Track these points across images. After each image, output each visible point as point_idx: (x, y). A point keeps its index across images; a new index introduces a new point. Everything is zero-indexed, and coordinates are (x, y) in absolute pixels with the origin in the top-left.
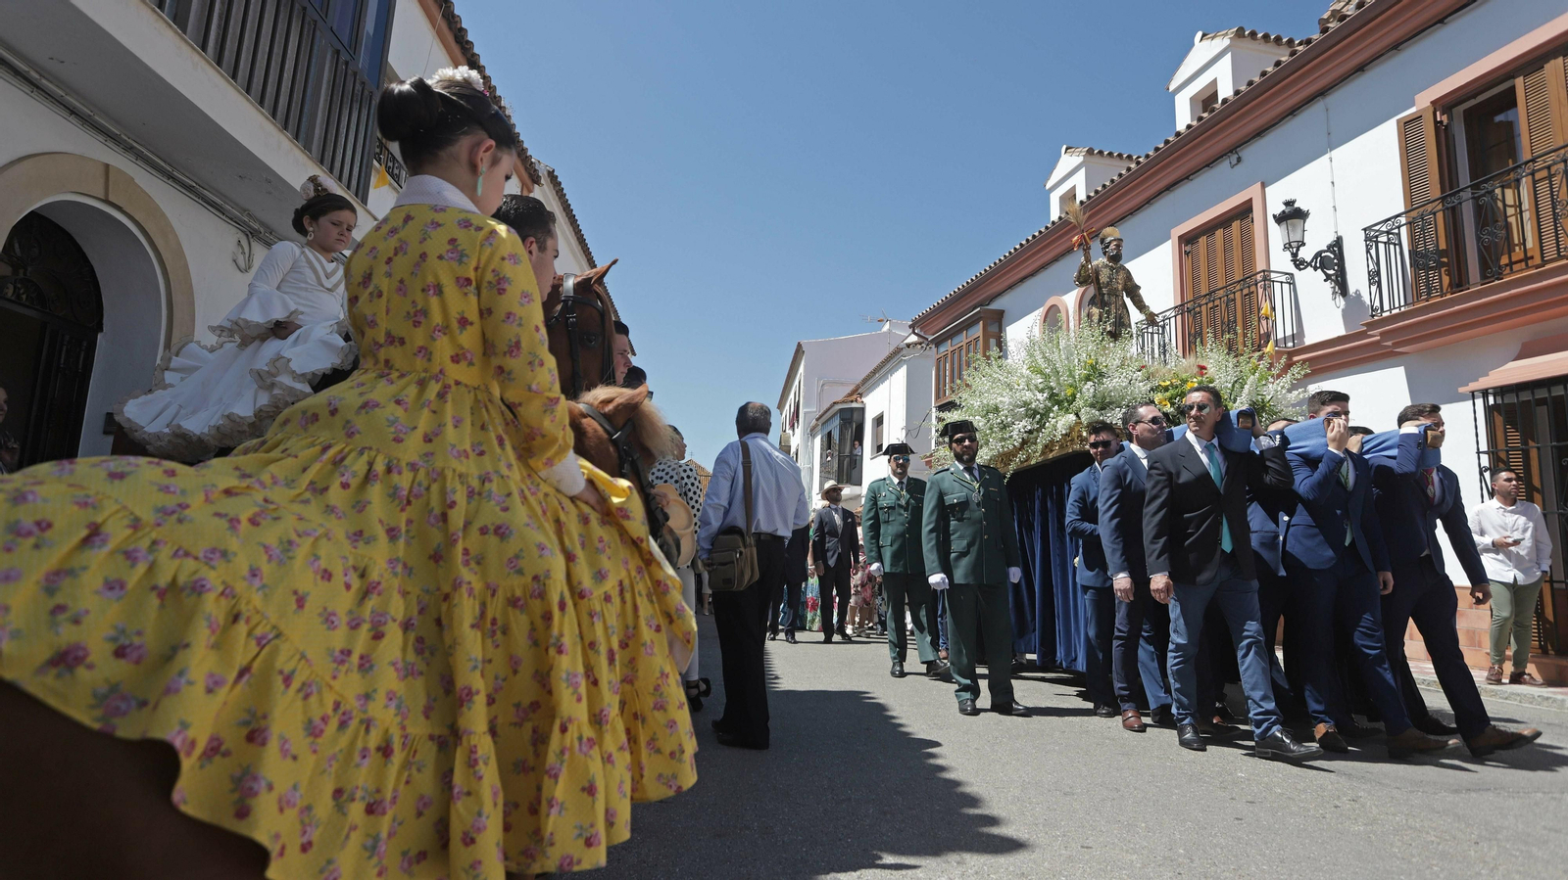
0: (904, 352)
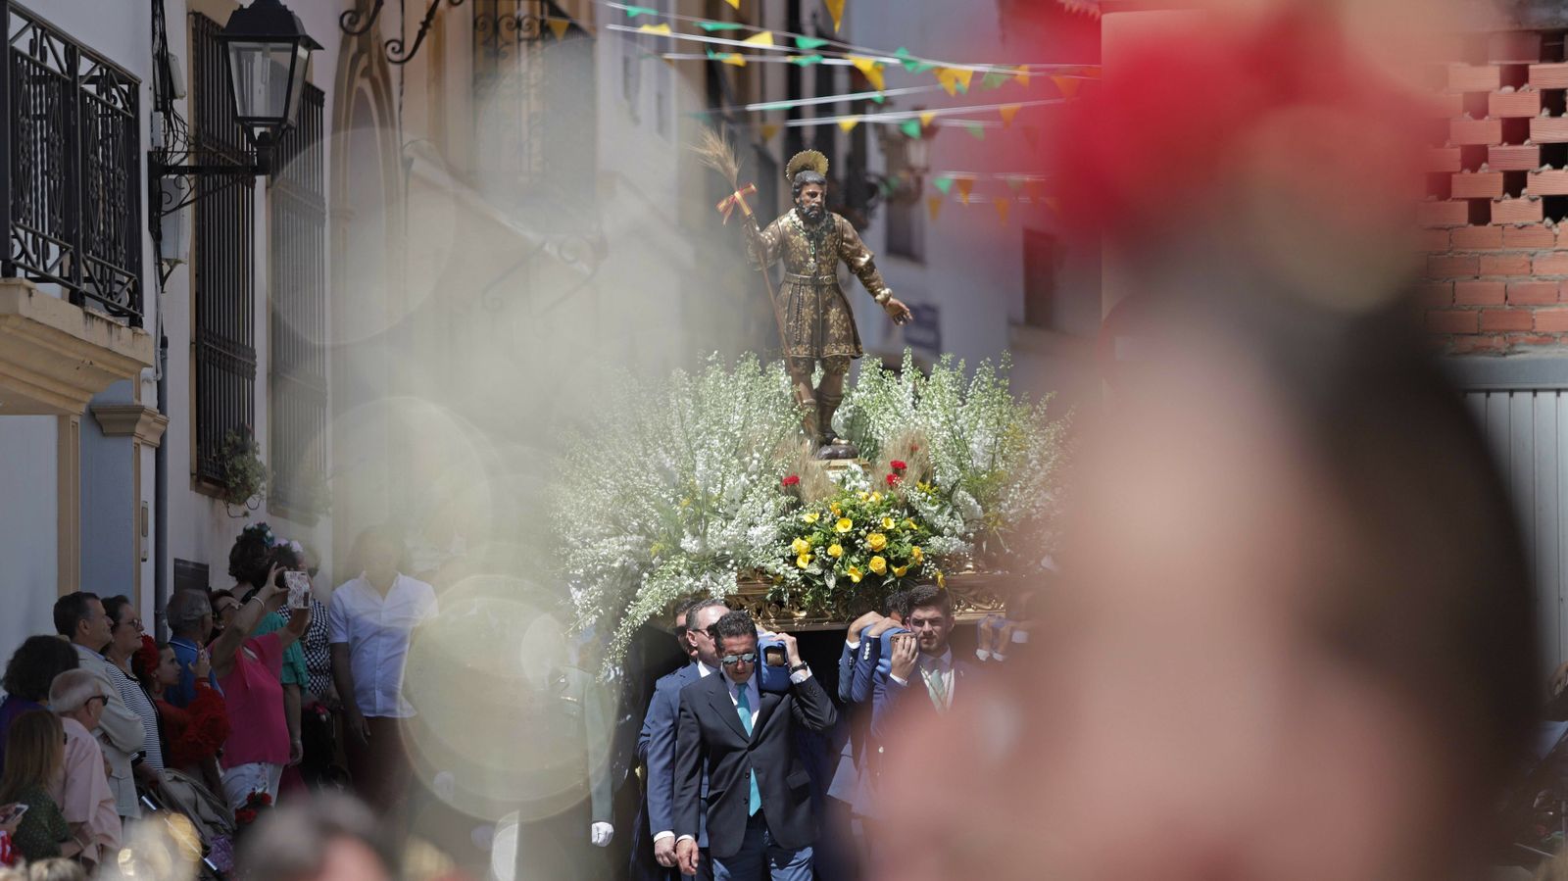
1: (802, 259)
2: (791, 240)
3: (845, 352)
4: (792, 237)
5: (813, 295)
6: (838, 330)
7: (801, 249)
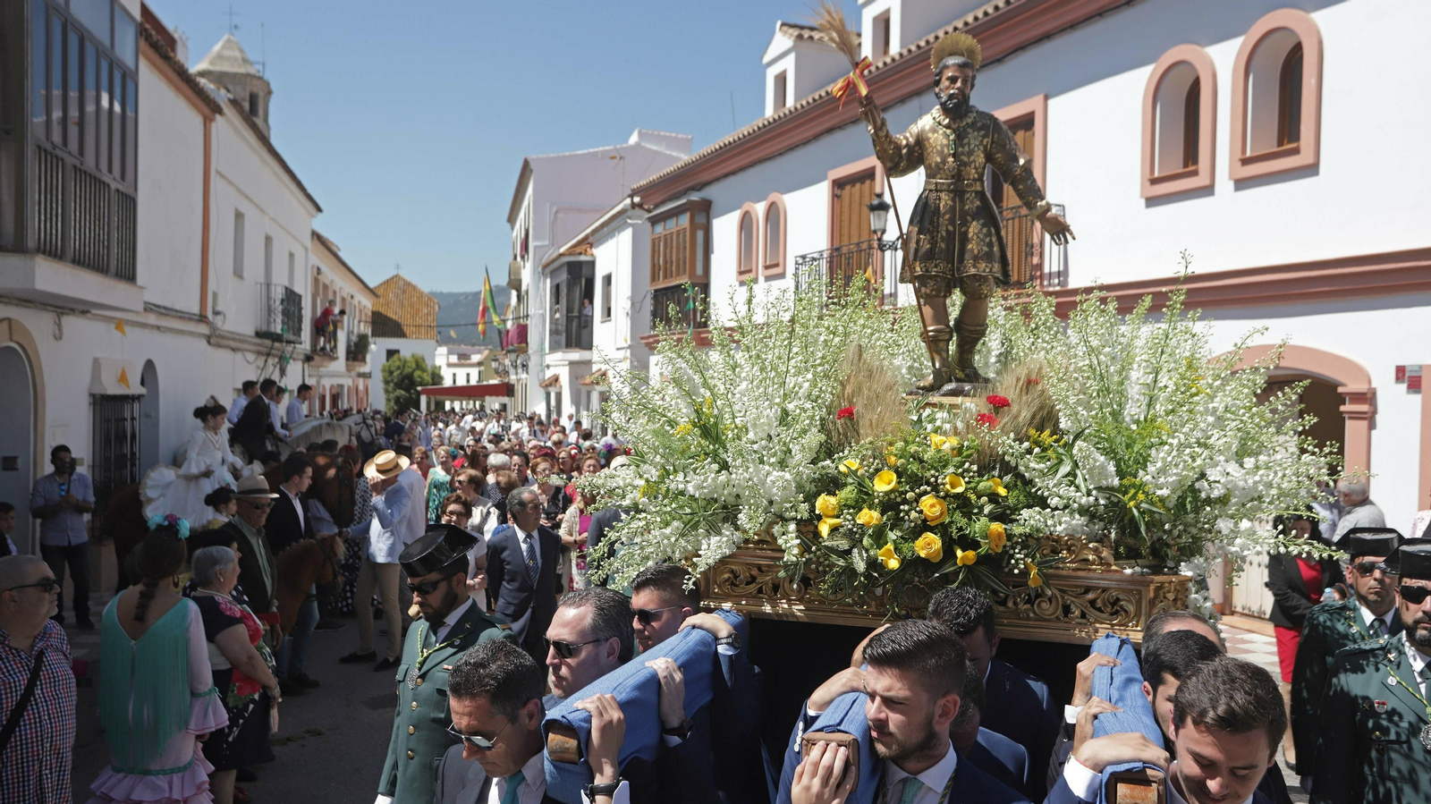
0: (629, 213)
1: (939, 160)
2: (928, 139)
3: (984, 271)
4: (930, 135)
5: (950, 202)
6: (978, 244)
7: (939, 148)
